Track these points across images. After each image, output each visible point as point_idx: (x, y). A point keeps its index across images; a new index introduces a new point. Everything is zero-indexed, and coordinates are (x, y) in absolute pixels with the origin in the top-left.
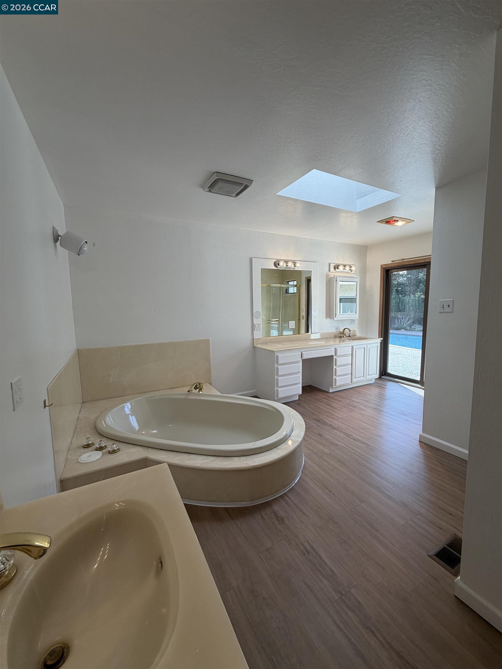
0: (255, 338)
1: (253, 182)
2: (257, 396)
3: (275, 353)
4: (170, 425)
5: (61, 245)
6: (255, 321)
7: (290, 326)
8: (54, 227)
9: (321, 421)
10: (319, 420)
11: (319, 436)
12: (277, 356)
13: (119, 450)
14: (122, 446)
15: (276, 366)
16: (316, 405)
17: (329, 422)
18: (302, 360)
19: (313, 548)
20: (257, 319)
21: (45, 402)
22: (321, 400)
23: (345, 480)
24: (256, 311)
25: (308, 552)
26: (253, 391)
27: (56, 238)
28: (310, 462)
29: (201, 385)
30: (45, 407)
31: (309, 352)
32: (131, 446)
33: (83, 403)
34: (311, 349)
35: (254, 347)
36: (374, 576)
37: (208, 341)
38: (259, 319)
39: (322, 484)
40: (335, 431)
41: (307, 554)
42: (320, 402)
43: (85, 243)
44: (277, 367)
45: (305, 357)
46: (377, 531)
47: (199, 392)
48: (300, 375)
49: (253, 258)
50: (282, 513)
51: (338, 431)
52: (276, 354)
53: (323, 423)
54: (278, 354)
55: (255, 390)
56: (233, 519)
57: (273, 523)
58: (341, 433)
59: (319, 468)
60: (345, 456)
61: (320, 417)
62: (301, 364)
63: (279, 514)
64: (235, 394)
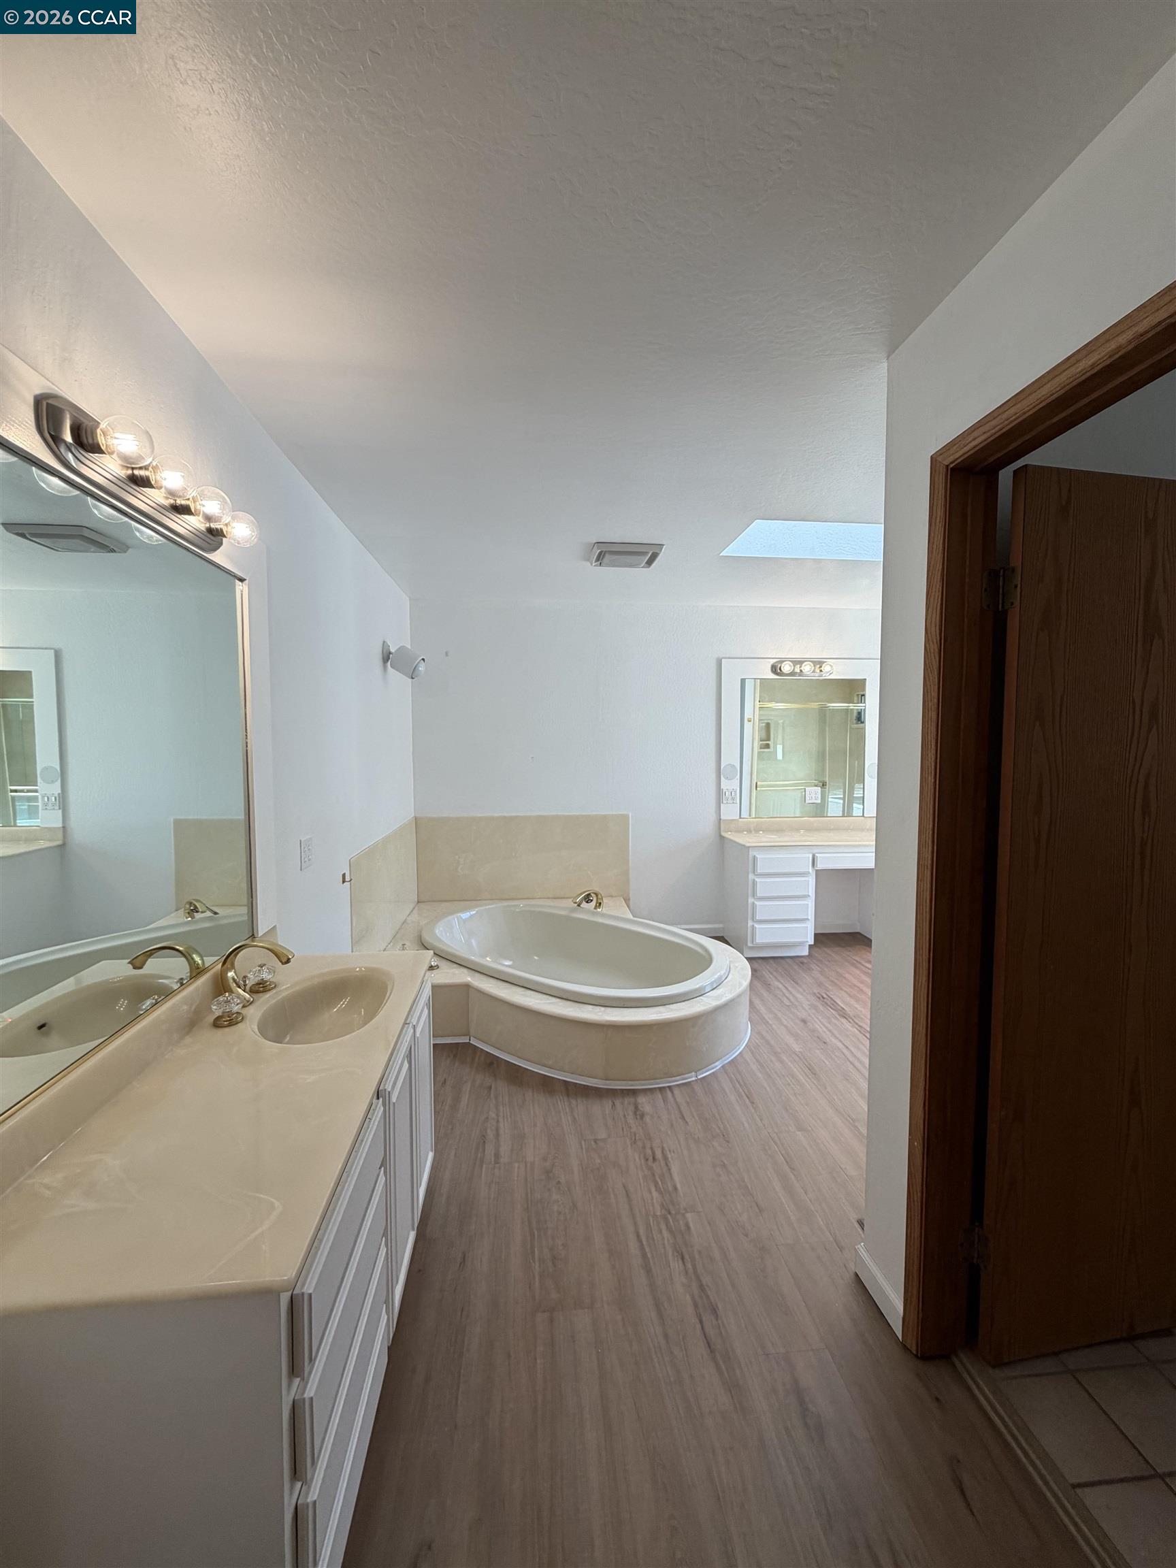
0: (722, 818)
1: (664, 547)
2: (725, 939)
3: (749, 852)
4: (536, 956)
5: (391, 667)
6: (725, 784)
7: (807, 798)
8: (384, 642)
9: (825, 1000)
10: (824, 998)
11: (802, 1024)
12: (755, 856)
13: (437, 967)
14: (443, 964)
15: (751, 876)
16: (839, 970)
17: (840, 1003)
18: (817, 871)
19: (665, 1158)
20: (727, 781)
21: (344, 875)
22: (860, 963)
23: (795, 1094)
24: (727, 763)
25: (654, 1159)
26: (716, 926)
27: (386, 657)
28: (748, 1056)
29: (599, 897)
30: (344, 882)
31: (835, 855)
32: (455, 965)
33: (418, 902)
34: (841, 850)
35: (722, 838)
36: (736, 1212)
37: (625, 818)
38: (733, 781)
39: (746, 1091)
40: (844, 1021)
41: (650, 1162)
42: (853, 965)
43: (422, 661)
44: (754, 880)
45: (820, 866)
46: (792, 1169)
47: (595, 908)
48: (811, 903)
49: (723, 660)
50: (647, 1108)
51: (850, 1022)
52: (752, 853)
53: (827, 1004)
54: (755, 854)
55: (721, 926)
56: (568, 1095)
57: (625, 1116)
58: (853, 1026)
59: (759, 1067)
60: (827, 1063)
61: (830, 994)
62: (812, 880)
63: (642, 1107)
64: (679, 926)
